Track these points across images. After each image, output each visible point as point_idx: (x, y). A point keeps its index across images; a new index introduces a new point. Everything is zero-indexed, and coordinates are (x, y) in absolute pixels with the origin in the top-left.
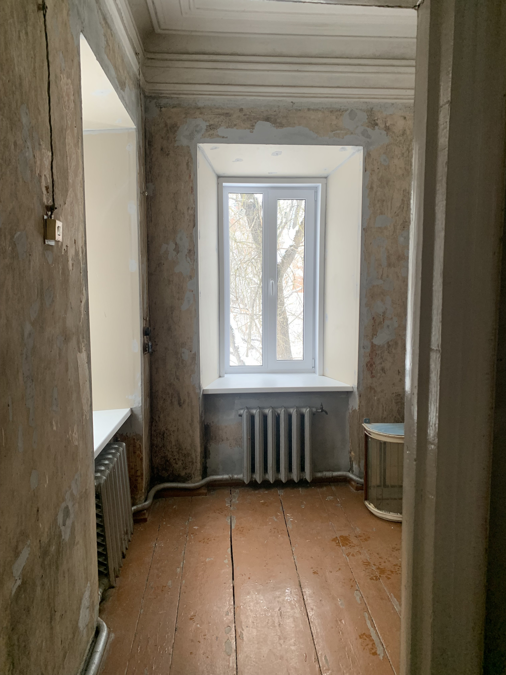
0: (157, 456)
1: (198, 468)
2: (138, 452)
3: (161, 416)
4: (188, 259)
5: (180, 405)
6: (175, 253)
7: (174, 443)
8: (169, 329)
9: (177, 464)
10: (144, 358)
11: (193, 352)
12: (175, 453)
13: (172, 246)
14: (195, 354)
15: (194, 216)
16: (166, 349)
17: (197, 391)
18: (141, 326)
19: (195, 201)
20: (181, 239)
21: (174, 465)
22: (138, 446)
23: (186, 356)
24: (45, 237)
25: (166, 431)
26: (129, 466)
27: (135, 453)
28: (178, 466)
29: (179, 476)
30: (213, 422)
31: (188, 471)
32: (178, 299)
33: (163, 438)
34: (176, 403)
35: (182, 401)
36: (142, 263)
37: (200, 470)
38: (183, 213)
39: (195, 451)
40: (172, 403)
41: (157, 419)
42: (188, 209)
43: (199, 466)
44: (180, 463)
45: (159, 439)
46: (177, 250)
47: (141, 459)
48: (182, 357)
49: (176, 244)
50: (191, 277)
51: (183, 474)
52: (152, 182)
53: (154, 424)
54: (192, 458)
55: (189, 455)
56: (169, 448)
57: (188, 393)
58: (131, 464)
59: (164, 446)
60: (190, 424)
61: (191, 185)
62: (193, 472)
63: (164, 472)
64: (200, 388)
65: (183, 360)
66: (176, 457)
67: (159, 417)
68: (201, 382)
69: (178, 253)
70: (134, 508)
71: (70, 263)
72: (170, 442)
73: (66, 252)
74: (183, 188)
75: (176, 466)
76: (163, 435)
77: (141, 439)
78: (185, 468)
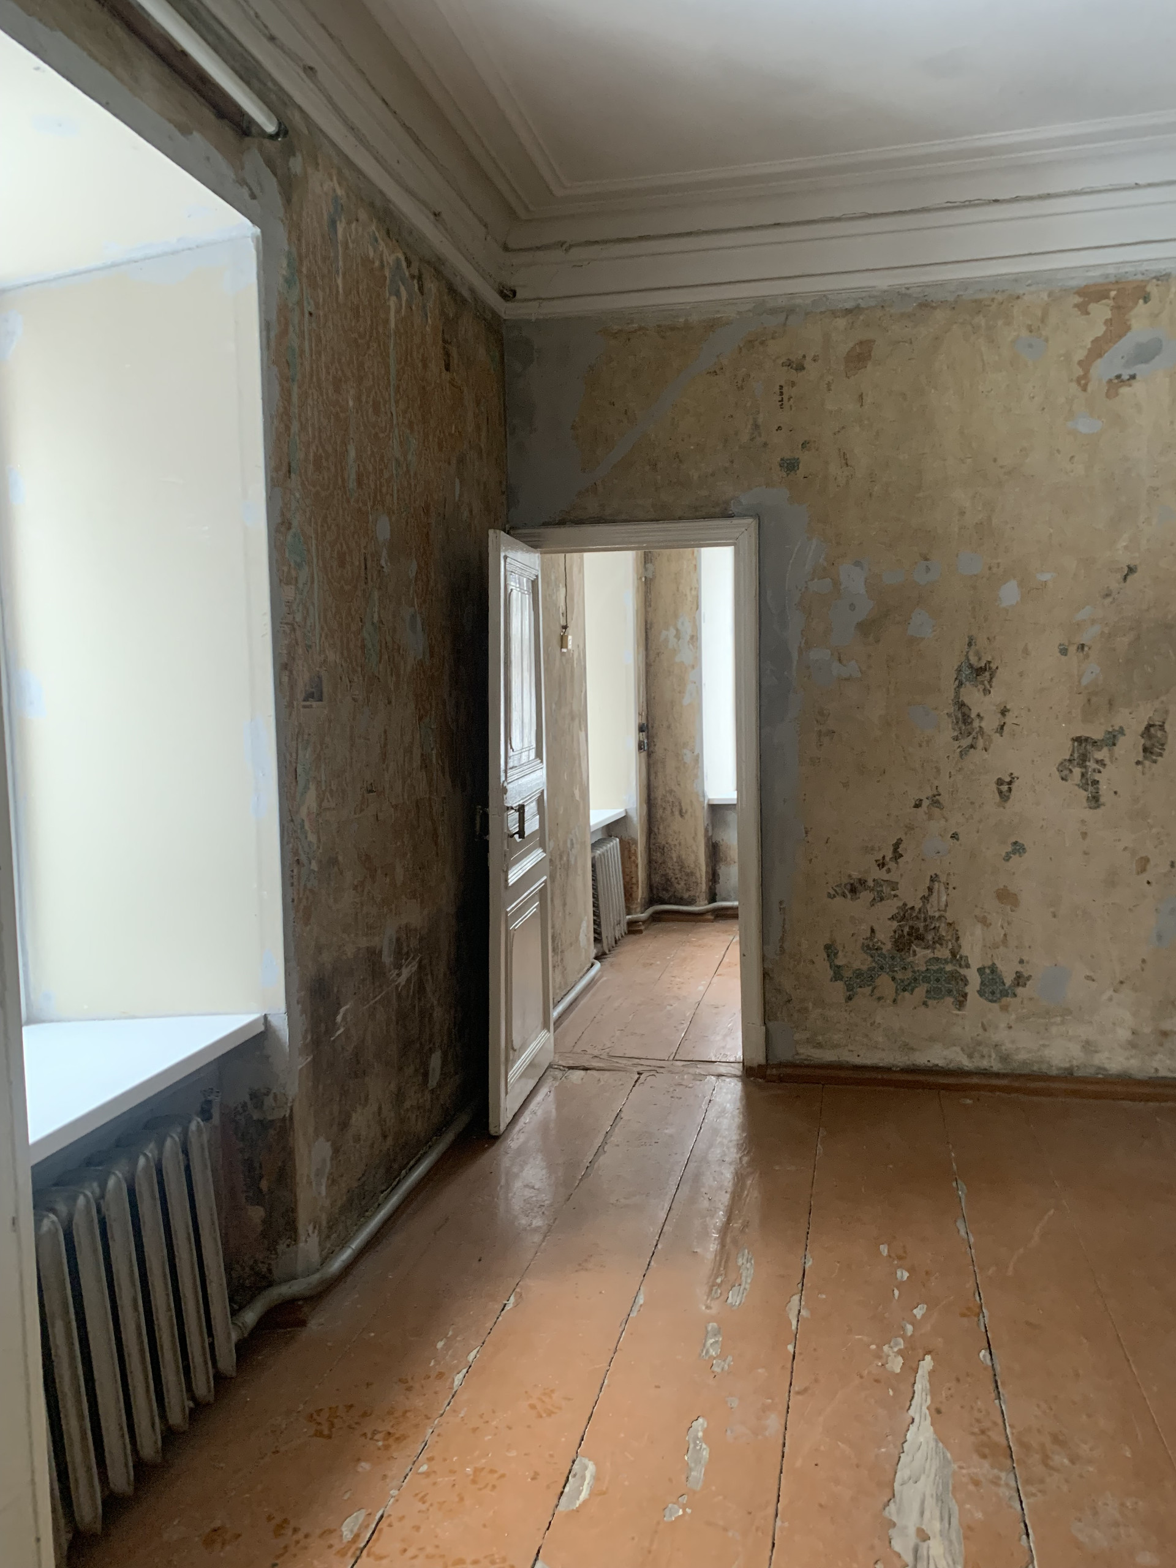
0: (657, 873)
1: (703, 890)
2: (633, 858)
3: (661, 827)
4: (691, 646)
5: (681, 815)
6: (676, 640)
7: (675, 860)
8: (669, 727)
9: (679, 884)
10: (640, 756)
11: (696, 753)
12: (677, 872)
13: (673, 631)
14: (698, 756)
15: (698, 597)
16: (665, 750)
17: (701, 799)
18: (635, 721)
19: (698, 581)
20: (683, 624)
21: (676, 885)
22: (633, 851)
23: (688, 758)
24: (562, 648)
25: (667, 845)
26: (623, 872)
27: (630, 858)
28: (680, 886)
29: (682, 898)
30: (723, 840)
31: (692, 893)
32: (680, 692)
33: (663, 854)
34: (677, 813)
35: (684, 811)
36: (638, 653)
37: (705, 892)
38: (686, 595)
39: (700, 870)
40: (672, 812)
41: (656, 831)
42: (691, 589)
43: (704, 887)
44: (682, 883)
45: (659, 854)
46: (678, 636)
47: (637, 866)
48: (683, 759)
49: (677, 630)
50: (693, 667)
51: (686, 896)
52: (651, 562)
53: (652, 836)
54: (696, 878)
55: (692, 874)
56: (670, 865)
57: (691, 801)
58: (626, 869)
59: (664, 862)
60: (694, 838)
61: (694, 562)
62: (697, 894)
63: (664, 892)
64: (704, 796)
65: (685, 763)
66: (678, 876)
67: (658, 829)
68: (706, 789)
69: (679, 640)
70: (628, 917)
71: (575, 662)
72: (671, 858)
73: (573, 654)
74: (685, 567)
75: (679, 887)
76: (663, 849)
77: (635, 843)
78: (688, 890)
